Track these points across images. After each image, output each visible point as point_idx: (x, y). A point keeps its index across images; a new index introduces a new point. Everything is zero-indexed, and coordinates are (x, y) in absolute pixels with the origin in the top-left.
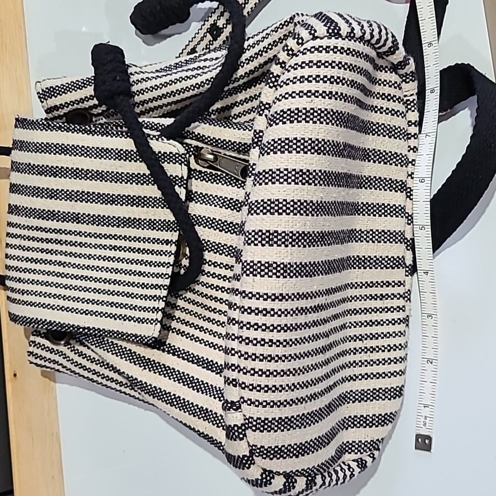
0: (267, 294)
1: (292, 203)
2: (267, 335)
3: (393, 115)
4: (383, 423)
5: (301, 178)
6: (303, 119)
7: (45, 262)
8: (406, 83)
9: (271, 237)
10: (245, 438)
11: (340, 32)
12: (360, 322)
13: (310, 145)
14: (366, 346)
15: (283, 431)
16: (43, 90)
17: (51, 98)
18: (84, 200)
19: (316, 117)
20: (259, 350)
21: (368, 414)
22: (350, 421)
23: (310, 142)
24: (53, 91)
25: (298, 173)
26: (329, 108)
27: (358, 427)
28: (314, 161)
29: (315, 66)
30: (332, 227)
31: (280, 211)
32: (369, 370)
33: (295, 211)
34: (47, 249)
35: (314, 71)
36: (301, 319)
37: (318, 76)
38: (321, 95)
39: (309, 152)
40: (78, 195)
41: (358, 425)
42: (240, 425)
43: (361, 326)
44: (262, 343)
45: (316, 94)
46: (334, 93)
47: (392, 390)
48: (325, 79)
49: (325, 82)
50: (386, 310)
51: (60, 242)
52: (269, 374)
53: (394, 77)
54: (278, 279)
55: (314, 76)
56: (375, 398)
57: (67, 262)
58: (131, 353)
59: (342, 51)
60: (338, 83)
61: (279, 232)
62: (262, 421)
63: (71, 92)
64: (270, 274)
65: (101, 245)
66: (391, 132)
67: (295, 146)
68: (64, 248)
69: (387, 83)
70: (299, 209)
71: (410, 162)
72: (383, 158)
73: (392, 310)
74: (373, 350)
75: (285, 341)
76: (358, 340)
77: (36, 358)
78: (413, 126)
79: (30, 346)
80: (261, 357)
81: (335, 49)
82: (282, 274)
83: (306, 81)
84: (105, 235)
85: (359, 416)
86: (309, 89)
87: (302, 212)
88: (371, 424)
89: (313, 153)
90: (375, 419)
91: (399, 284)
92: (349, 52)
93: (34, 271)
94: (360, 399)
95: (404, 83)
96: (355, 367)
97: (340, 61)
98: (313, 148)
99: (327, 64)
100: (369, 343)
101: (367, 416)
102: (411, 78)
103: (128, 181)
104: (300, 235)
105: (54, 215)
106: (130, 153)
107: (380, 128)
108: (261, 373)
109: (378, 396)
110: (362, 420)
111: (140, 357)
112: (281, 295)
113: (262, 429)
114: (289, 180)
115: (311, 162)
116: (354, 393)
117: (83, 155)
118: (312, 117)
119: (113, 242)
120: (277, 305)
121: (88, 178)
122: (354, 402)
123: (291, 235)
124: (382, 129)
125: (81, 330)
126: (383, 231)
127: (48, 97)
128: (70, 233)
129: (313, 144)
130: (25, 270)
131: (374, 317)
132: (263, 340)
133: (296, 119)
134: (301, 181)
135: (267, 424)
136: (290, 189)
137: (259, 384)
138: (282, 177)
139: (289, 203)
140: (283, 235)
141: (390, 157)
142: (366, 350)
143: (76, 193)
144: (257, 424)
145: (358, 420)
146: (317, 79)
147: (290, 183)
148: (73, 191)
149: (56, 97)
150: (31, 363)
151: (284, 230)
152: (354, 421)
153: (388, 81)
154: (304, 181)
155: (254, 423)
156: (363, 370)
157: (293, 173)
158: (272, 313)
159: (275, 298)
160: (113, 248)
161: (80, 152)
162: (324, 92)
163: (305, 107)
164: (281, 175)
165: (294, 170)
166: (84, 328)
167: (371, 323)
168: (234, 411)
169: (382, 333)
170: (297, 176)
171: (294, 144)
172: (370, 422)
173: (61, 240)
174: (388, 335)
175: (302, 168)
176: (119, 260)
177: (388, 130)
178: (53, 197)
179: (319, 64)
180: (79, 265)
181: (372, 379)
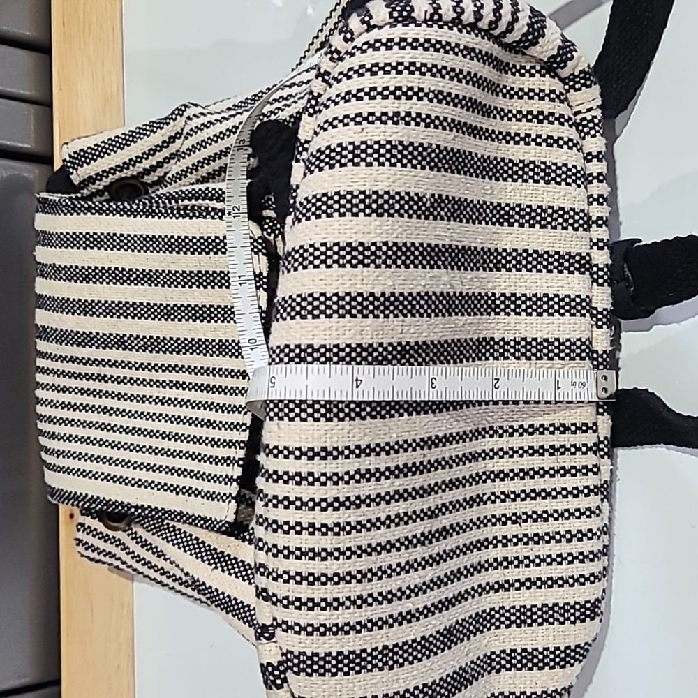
0: (299, 449)
1: (335, 299)
2: (305, 517)
3: (550, 145)
4: (562, 663)
5: (348, 257)
6: (349, 161)
7: (86, 408)
8: (576, 90)
9: (302, 355)
10: (285, 685)
11: (413, 15)
12: (513, 492)
13: (362, 201)
14: (525, 532)
15: (347, 674)
16: (70, 156)
17: (82, 166)
18: (129, 315)
19: (371, 155)
20: (293, 541)
21: (534, 647)
22: (504, 659)
23: (362, 197)
24: (84, 156)
25: (343, 249)
26: (394, 139)
27: (518, 669)
28: (372, 227)
29: (369, 73)
30: (425, 334)
31: (316, 312)
32: (534, 572)
33: (341, 312)
34: (88, 390)
35: (367, 81)
36: (368, 488)
37: (374, 89)
38: (379, 119)
39: (361, 214)
40: (121, 308)
41: (519, 666)
42: (276, 664)
43: (514, 500)
44: (298, 528)
45: (369, 118)
46: (403, 114)
47: (577, 607)
48: (385, 93)
49: (385, 97)
50: (562, 472)
51: (103, 378)
52: (314, 580)
53: (549, 83)
54: (316, 423)
55: (367, 90)
56: (546, 620)
57: (115, 407)
58: (198, 543)
59: (415, 44)
60: (409, 98)
61: (316, 347)
62: (309, 658)
63: (109, 154)
64: (303, 415)
65: (158, 381)
66: (549, 175)
67: (336, 206)
68: (110, 387)
69: (536, 94)
70: (348, 307)
71: (593, 222)
72: (538, 218)
73: (573, 471)
74: (539, 539)
75: (337, 525)
76: (509, 522)
77: (87, 549)
78: (595, 160)
79: (79, 530)
80: (298, 553)
81: (402, 43)
82: (323, 415)
83: (354, 99)
84: (163, 365)
85: (519, 651)
86: (358, 112)
87: (354, 312)
88: (541, 665)
89: (369, 215)
90: (548, 656)
91: (584, 428)
92: (427, 45)
93: (71, 422)
94: (518, 621)
95: (572, 91)
96: (506, 567)
97: (412, 60)
98: (369, 206)
99: (388, 68)
100: (531, 528)
101: (533, 650)
102: (582, 81)
103: (186, 283)
104: (354, 350)
105: (92, 339)
106: (183, 240)
107: (527, 169)
108: (300, 578)
109: (552, 616)
110: (525, 657)
111: (210, 550)
112: (324, 449)
113: (309, 670)
114: (329, 262)
115: (367, 230)
116: (509, 611)
117: (122, 247)
118: (363, 156)
119: (174, 377)
120: (318, 466)
121: (132, 282)
122: (508, 627)
123: (335, 350)
124: (531, 170)
125: (133, 510)
126: (546, 340)
127: (78, 165)
128: (115, 364)
129: (367, 201)
130: (61, 421)
131: (540, 484)
132: (299, 524)
133: (338, 161)
134: (349, 262)
135: (317, 663)
136: (331, 276)
137: (298, 596)
138: (318, 258)
139: (330, 299)
140: (322, 350)
141: (550, 215)
142: (526, 539)
143: (117, 305)
144: (300, 662)
145: (519, 658)
146: (372, 94)
147: (330, 266)
148: (113, 302)
149: (88, 164)
150: (82, 556)
151: (323, 343)
152: (512, 658)
153: (537, 91)
154: (354, 262)
155: (296, 661)
156: (523, 573)
157: (336, 249)
158: (310, 479)
159: (312, 454)
160: (175, 385)
161: (118, 244)
162: (385, 114)
163: (351, 140)
164: (317, 253)
165: (337, 244)
166: (137, 507)
167: (534, 495)
168: (265, 641)
169: (556, 511)
170: (342, 253)
171: (335, 202)
172: (540, 661)
173: (105, 376)
174: (566, 514)
175: (349, 241)
176: (183, 403)
177: (543, 170)
178: (87, 312)
179: (373, 70)
180: (130, 411)
181: (540, 587)
